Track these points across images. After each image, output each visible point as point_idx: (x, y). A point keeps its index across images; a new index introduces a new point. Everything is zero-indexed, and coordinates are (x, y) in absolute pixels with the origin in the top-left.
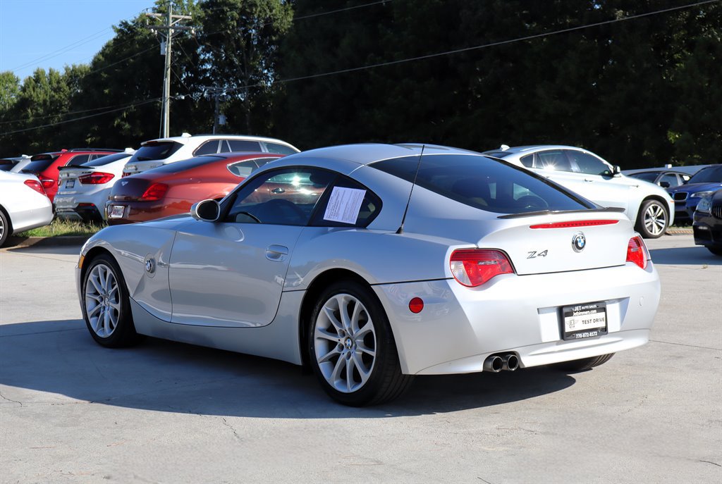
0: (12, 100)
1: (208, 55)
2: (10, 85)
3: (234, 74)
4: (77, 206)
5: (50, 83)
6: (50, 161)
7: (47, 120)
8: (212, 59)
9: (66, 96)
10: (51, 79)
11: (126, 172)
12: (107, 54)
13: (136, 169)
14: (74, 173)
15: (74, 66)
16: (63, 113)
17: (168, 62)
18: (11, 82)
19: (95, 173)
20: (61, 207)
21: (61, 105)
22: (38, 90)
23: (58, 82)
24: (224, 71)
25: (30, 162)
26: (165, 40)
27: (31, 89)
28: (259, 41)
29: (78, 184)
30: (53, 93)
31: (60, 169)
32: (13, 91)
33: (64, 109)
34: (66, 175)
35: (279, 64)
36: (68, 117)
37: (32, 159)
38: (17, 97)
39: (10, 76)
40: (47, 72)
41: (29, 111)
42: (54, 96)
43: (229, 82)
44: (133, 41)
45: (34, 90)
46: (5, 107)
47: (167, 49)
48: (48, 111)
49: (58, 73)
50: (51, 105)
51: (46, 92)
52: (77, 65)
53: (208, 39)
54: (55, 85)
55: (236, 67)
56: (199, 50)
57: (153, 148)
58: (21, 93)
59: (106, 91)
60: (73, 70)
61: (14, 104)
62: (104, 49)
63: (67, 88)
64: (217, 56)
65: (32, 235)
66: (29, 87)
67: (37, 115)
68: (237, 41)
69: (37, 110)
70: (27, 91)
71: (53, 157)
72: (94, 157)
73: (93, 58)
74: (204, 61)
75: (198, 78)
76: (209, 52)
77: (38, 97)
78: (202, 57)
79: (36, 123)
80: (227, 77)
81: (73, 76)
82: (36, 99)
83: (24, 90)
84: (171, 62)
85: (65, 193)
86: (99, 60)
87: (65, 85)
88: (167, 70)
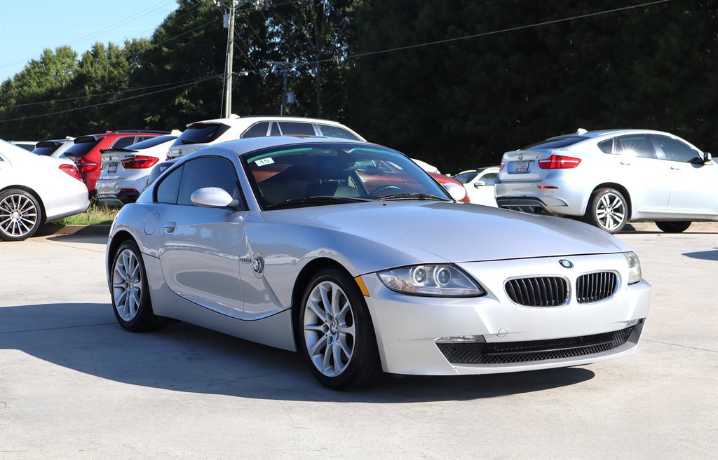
0: (69, 76)
1: (276, 27)
2: (68, 60)
3: (304, 48)
4: (119, 191)
5: (109, 58)
6: (94, 143)
7: (105, 99)
8: (280, 32)
9: (125, 71)
10: (110, 53)
11: (170, 156)
12: (169, 27)
13: (180, 153)
14: (117, 157)
15: (134, 40)
16: (122, 90)
17: (231, 36)
18: (69, 57)
19: (138, 157)
20: (103, 193)
21: (120, 82)
22: (97, 65)
23: (117, 57)
24: (293, 46)
25: (73, 144)
26: (228, 12)
27: (89, 64)
28: (331, 12)
29: (121, 168)
30: (111, 69)
31: (102, 152)
32: (70, 66)
33: (124, 86)
34: (109, 159)
35: (353, 37)
36: (127, 94)
37: (75, 142)
38: (74, 73)
39: (68, 51)
40: (106, 46)
41: (87, 87)
42: (112, 72)
43: (298, 56)
44: (196, 13)
45: (92, 66)
46: (62, 84)
47: (230, 22)
48: (106, 88)
49: (118, 47)
50: (109, 81)
51: (104, 67)
52: (138, 39)
53: (277, 10)
54: (114, 60)
55: (306, 40)
56: (267, 23)
57: (198, 130)
58: (78, 69)
59: (168, 67)
60: (133, 44)
61: (71, 80)
62: (166, 22)
63: (126, 64)
64: (287, 28)
65: (68, 223)
66: (86, 63)
67: (95, 92)
68: (308, 13)
69: (95, 87)
70: (85, 66)
71: (96, 139)
72: (140, 139)
73: (154, 31)
74: (272, 35)
75: (266, 53)
76: (277, 25)
77: (96, 73)
78: (270, 29)
79: (93, 101)
80: (297, 51)
81: (133, 50)
82: (94, 75)
83: (81, 65)
84: (235, 34)
85: (107, 178)
86: (160, 33)
87: (124, 60)
88: (230, 43)
